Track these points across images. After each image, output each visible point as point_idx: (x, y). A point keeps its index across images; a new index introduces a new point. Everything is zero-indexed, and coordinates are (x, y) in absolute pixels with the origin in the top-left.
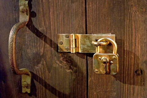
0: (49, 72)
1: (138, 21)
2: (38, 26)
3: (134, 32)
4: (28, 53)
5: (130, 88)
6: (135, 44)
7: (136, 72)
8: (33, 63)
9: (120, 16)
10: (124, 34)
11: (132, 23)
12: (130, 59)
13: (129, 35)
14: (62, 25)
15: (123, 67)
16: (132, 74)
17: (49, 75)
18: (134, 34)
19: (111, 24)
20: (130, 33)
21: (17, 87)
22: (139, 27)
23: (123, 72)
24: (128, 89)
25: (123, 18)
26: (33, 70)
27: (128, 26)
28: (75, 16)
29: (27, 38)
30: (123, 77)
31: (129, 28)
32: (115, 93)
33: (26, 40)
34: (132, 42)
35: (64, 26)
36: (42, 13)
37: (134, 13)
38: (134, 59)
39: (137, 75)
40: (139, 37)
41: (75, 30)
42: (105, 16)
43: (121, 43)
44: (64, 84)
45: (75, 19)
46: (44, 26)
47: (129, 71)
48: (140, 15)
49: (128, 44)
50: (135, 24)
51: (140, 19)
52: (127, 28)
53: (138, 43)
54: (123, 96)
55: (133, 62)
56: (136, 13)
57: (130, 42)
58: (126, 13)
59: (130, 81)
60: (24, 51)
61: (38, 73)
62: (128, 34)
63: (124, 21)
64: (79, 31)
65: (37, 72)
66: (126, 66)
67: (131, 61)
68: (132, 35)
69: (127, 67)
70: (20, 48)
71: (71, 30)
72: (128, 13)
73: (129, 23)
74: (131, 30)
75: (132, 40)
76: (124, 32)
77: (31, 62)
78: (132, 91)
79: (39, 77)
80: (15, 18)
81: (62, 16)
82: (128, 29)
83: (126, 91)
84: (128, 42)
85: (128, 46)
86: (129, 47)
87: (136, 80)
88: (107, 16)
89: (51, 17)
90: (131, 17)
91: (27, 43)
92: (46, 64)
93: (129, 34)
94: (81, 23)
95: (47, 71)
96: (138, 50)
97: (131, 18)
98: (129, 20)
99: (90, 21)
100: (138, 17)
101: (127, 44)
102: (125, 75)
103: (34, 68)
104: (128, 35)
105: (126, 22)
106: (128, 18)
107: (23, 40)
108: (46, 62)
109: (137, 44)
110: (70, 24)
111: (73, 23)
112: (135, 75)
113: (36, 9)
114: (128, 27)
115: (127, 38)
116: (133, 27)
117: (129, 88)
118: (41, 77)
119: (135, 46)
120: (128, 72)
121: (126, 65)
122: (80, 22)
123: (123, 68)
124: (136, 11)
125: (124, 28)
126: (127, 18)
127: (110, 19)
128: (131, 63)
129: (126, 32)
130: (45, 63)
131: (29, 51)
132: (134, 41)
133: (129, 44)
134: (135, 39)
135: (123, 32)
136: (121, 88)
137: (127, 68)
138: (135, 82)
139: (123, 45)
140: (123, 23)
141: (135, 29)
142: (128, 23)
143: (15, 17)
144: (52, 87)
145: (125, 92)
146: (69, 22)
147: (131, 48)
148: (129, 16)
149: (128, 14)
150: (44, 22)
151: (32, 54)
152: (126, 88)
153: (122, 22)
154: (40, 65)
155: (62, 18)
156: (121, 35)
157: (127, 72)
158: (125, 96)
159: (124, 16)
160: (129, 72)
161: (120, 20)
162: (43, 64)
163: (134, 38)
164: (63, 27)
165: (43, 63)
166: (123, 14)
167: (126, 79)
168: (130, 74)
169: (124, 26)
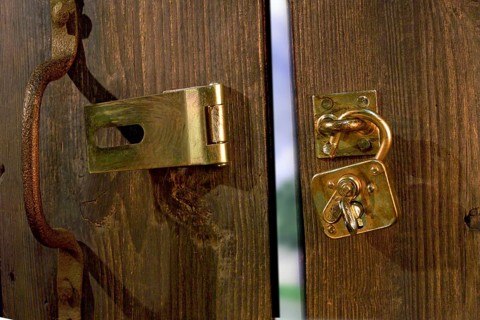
0: (138, 250)
1: (463, 45)
2: (105, 69)
3: (452, 80)
4: (75, 175)
5: (451, 276)
6: (460, 121)
7: (467, 219)
8: (89, 210)
9: (405, 32)
10: (419, 89)
11: (444, 49)
12: (447, 175)
13: (437, 93)
14: (177, 55)
15: (424, 203)
16: (454, 227)
17: (136, 260)
18: (453, 88)
19: (373, 58)
20: (440, 86)
21: (46, 302)
22: (471, 62)
23: (425, 221)
24: (442, 281)
25: (412, 35)
26: (90, 239)
27: (432, 62)
28: (225, 9)
29: (73, 118)
30: (425, 238)
31: (434, 70)
32: (400, 300)
33: (69, 129)
34: (447, 117)
35: (186, 56)
36: (114, 17)
37: (448, 18)
38: (460, 176)
39: (471, 231)
40: (472, 96)
41: (224, 66)
42: (353, 32)
43: (411, 120)
44: (188, 302)
45: (223, 19)
46: (120, 66)
47: (444, 217)
48: (469, 23)
49: (434, 123)
50: (454, 55)
51: (472, 34)
52: (427, 67)
53: (470, 119)
54: (427, 308)
55: (457, 186)
56: (457, 15)
57: (441, 116)
58: (423, 20)
59: (449, 253)
60: (65, 168)
61: (103, 249)
62: (432, 88)
63: (419, 44)
64: (240, 70)
65: (99, 248)
66: (433, 201)
67: (447, 182)
68: (446, 92)
69: (437, 204)
70: (55, 157)
71: (208, 69)
72: (430, 17)
73: (435, 53)
74: (441, 74)
75: (447, 108)
76: (419, 82)
77: (83, 207)
78: (457, 288)
79: (107, 267)
80: (41, 51)
81: (179, 16)
82: (432, 72)
83: (439, 292)
84: (434, 116)
85: (435, 129)
86: (438, 134)
87: (468, 248)
88: (361, 32)
89: (143, 27)
90: (441, 30)
91: (71, 135)
92: (128, 214)
93: (436, 88)
94: (249, 35)
95: (131, 245)
96: (471, 140)
97: (439, 34)
98: (435, 41)
99: (304, 54)
100: (465, 28)
101: (430, 123)
102: (430, 235)
103: (91, 232)
104: (433, 91)
105: (424, 50)
106: (431, 34)
107: (61, 126)
108: (126, 206)
109: (465, 122)
110: (207, 46)
111: (217, 39)
112: (465, 229)
113: (98, 8)
114: (431, 67)
115: (430, 103)
116: (450, 63)
117: (446, 279)
118: (111, 265)
119: (461, 127)
120: (440, 220)
121: (433, 195)
122: (243, 27)
123: (424, 208)
124: (455, 10)
125: (419, 70)
126: (427, 34)
127: (371, 43)
128: (449, 189)
129: (425, 82)
130: (123, 209)
131: (76, 164)
132: (453, 111)
133: (438, 124)
134: (459, 106)
135: (416, 84)
136: (418, 280)
137: (436, 208)
138: (468, 255)
139: (418, 127)
140: (414, 53)
141: (456, 68)
142: (431, 51)
143: (40, 47)
144: (146, 309)
145: (435, 292)
146: (201, 37)
147: (448, 137)
148: (434, 29)
149: (430, 20)
150: (121, 50)
151: (86, 178)
152: (435, 279)
153: (412, 50)
154: (109, 219)
155: (179, 27)
156: (410, 93)
157: (436, 223)
158: (435, 306)
159: (417, 31)
160: (445, 223)
161: (405, 43)
162: (117, 217)
163: (453, 100)
164: (180, 61)
165: (118, 210)
166: (413, 23)
167: (434, 249)
168: (449, 226)
169: (418, 63)
